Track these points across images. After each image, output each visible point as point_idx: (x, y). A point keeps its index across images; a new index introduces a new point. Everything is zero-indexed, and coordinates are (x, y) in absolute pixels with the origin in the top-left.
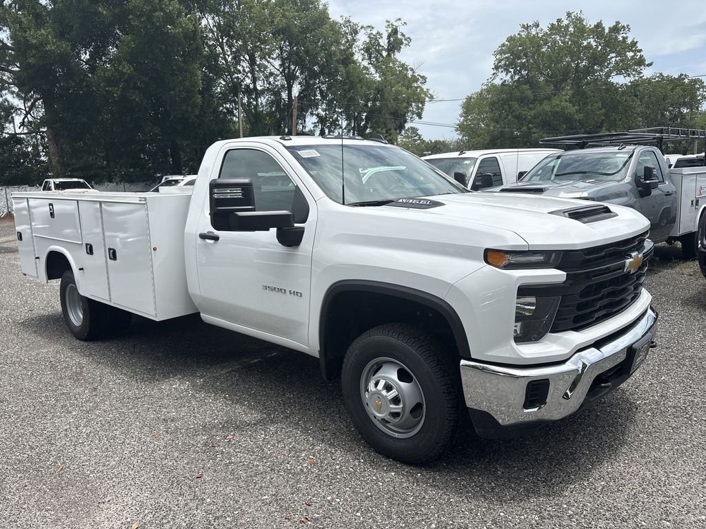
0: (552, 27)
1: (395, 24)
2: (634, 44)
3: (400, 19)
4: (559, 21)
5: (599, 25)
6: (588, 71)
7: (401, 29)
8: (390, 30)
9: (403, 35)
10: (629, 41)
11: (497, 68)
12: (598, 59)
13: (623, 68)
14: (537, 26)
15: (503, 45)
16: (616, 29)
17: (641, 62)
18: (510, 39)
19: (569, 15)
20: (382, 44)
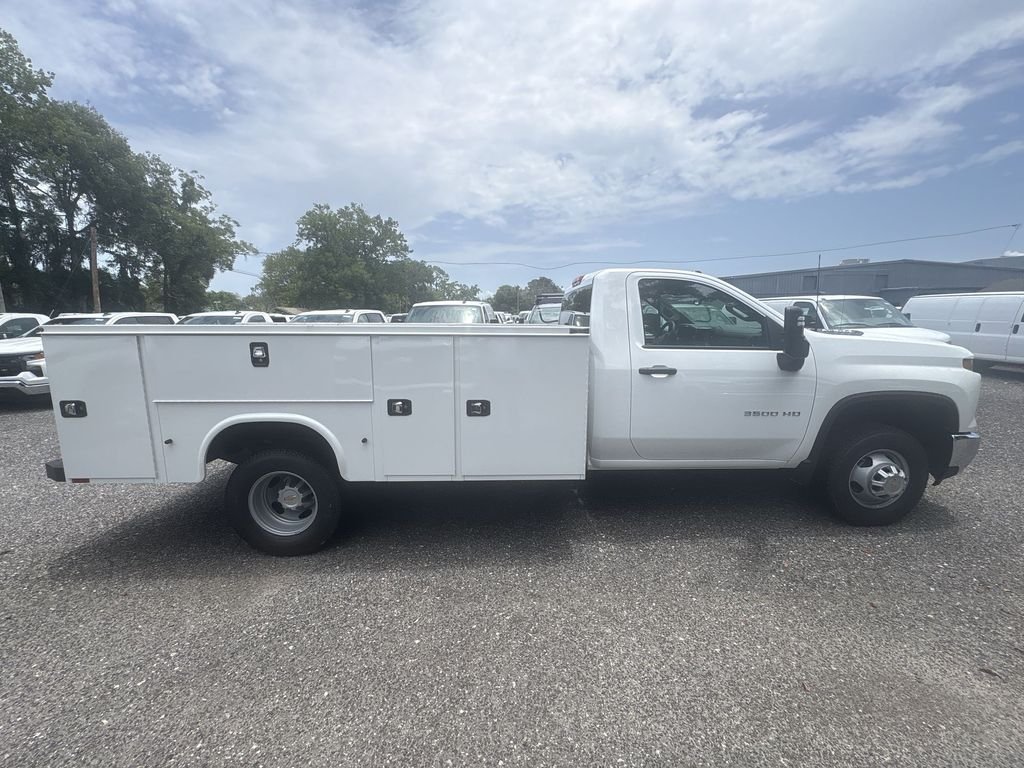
0: (341, 212)
1: (190, 175)
2: (401, 236)
3: (196, 172)
4: (346, 208)
5: (378, 217)
6: (373, 249)
7: (198, 182)
8: (185, 180)
9: (200, 187)
10: (398, 233)
11: (301, 235)
12: (379, 241)
13: (394, 251)
14: (328, 208)
15: (304, 217)
16: (390, 222)
17: (406, 249)
18: (309, 214)
19: (353, 205)
20: (175, 191)
